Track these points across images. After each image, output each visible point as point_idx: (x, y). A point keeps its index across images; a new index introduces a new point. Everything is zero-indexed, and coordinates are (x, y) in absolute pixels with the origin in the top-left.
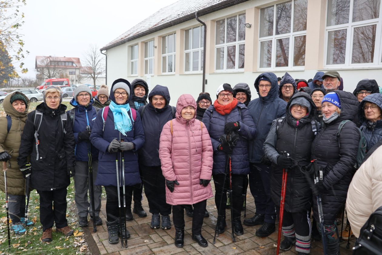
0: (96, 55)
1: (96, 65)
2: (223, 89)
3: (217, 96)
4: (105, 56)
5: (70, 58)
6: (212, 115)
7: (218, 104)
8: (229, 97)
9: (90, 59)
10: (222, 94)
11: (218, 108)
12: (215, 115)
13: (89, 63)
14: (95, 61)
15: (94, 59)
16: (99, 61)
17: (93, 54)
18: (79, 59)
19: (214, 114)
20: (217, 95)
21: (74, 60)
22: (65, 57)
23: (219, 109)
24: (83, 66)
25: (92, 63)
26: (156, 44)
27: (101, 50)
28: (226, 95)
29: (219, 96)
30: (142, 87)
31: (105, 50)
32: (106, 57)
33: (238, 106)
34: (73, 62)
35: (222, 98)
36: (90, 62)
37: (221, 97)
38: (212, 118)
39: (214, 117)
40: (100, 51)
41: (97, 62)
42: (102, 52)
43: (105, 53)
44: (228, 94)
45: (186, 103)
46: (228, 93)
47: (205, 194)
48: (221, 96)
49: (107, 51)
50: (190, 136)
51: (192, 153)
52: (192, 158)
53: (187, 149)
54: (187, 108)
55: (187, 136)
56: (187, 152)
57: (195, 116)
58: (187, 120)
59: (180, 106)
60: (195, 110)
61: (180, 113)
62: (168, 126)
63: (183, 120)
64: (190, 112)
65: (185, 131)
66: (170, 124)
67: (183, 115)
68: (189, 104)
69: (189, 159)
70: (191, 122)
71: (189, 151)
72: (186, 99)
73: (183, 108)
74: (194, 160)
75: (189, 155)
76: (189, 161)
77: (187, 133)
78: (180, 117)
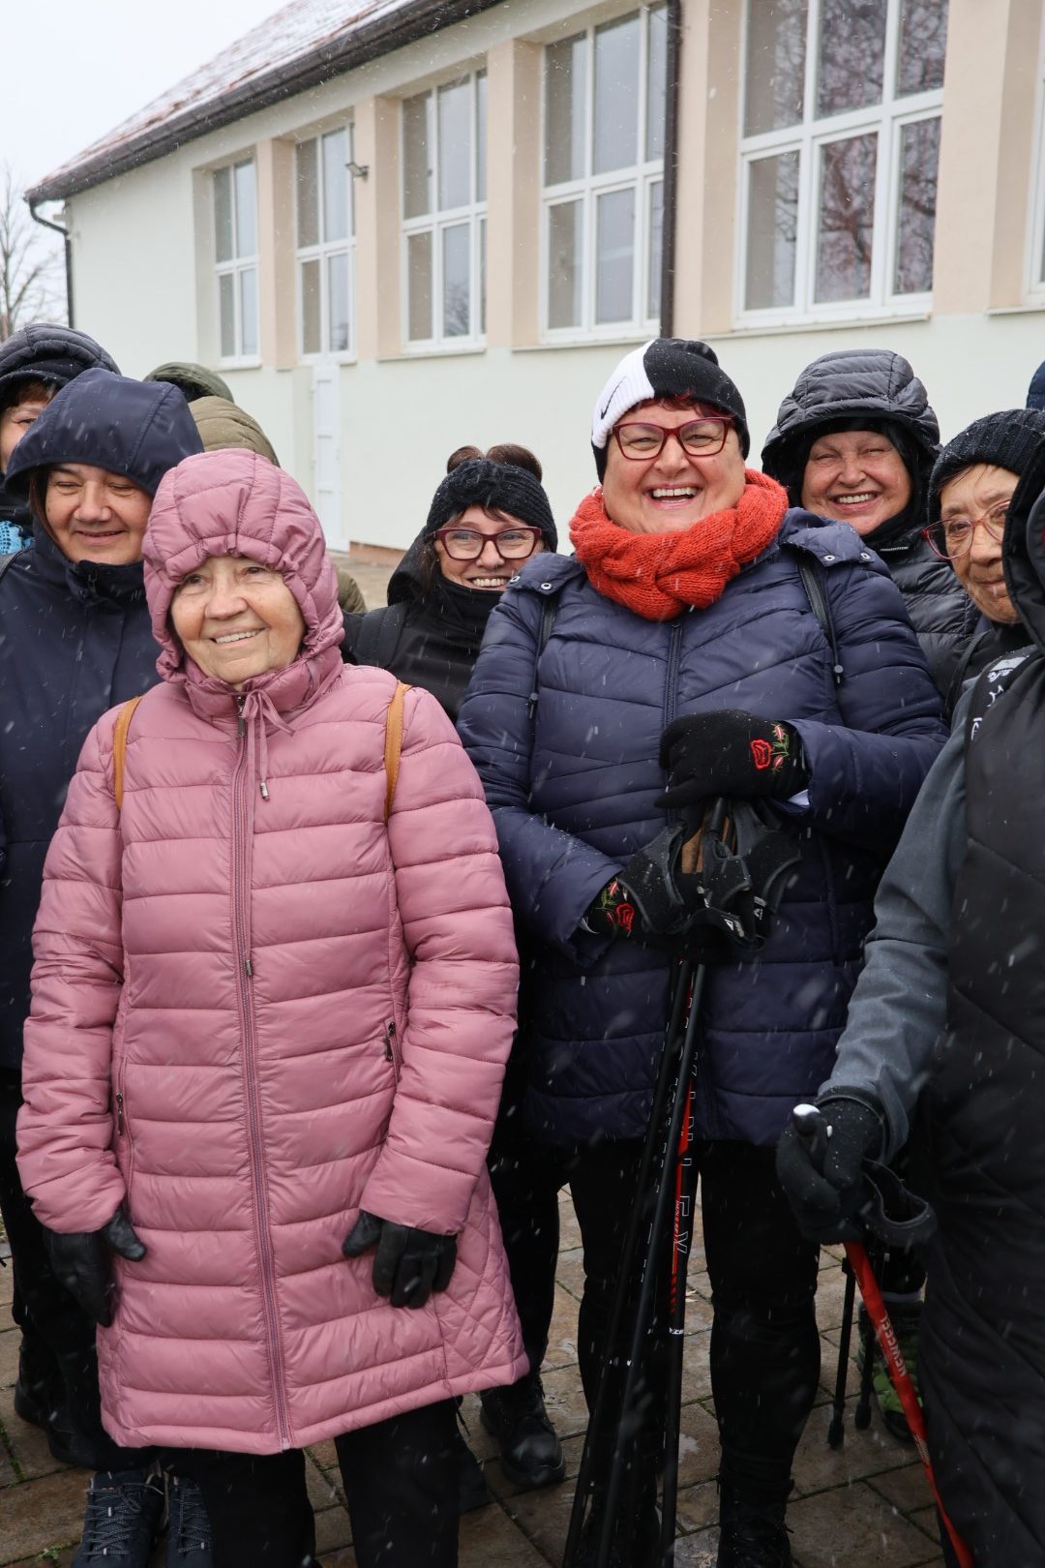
0: (12, 236)
1: (19, 299)
2: (648, 391)
3: (601, 456)
4: (60, 238)
6: (548, 621)
7: (608, 527)
8: (705, 455)
10: (641, 434)
11: (610, 561)
12: (581, 617)
16: (34, 275)
19: (566, 613)
20: (600, 445)
23: (621, 567)
26: (366, 155)
27: (34, 200)
28: (672, 443)
29: (615, 454)
31: (54, 198)
32: (68, 244)
33: (792, 540)
35: (646, 464)
37: (628, 462)
38: (553, 646)
39: (566, 639)
40: (26, 207)
42: (38, 210)
43: (56, 217)
44: (692, 426)
45: (184, 538)
46: (689, 416)
47: (407, 1353)
48: (630, 452)
49: (67, 205)
50: (250, 831)
51: (264, 980)
52: (265, 1029)
53: (216, 949)
54: (211, 580)
55: (219, 830)
56: (211, 970)
57: (306, 638)
58: (228, 686)
59: (157, 572)
60: (287, 586)
61: (161, 633)
62: (92, 749)
63: (203, 689)
64: (241, 606)
65: (212, 781)
66: (114, 728)
67: (197, 649)
68: (210, 537)
69: (233, 1033)
70: (265, 697)
71: (230, 964)
72: (182, 497)
73: (175, 591)
74: (281, 1045)
75: (233, 1000)
76: (234, 1058)
77: (224, 802)
78: (175, 665)
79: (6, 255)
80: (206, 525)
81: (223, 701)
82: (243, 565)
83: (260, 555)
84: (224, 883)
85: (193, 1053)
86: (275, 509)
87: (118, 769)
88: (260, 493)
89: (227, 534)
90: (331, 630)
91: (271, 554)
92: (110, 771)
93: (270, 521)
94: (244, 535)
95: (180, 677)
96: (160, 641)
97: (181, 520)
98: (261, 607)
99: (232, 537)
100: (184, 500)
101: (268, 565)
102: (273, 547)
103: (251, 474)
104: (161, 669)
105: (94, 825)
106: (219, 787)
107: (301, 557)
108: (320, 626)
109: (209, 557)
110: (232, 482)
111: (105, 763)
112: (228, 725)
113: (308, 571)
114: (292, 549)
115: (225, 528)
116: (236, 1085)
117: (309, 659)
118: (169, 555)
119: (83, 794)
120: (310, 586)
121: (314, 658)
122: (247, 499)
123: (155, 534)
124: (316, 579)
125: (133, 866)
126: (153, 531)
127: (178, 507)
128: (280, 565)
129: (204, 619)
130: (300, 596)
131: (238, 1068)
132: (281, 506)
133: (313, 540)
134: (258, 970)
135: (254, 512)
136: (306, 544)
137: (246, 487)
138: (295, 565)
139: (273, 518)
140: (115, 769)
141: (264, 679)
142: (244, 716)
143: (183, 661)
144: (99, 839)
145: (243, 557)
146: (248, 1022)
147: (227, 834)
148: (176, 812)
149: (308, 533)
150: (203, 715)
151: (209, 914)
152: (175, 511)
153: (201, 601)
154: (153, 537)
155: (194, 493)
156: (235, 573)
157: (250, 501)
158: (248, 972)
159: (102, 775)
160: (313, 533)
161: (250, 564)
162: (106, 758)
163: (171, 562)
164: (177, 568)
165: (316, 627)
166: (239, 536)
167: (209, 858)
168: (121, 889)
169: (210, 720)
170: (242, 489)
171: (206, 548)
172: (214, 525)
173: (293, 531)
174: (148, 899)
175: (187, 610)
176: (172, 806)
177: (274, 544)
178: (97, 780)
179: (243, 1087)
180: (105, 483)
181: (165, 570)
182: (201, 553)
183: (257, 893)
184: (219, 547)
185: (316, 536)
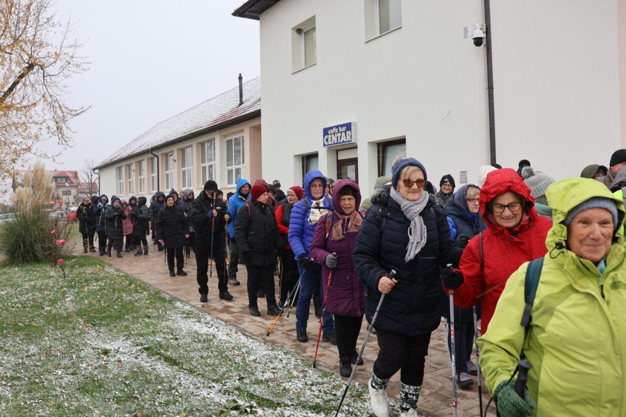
4: (98, 176)
14: (91, 179)
21: (70, 175)
24: (82, 181)
27: (94, 170)
31: (98, 169)
42: (95, 171)
49: (100, 170)
79: (91, 176)
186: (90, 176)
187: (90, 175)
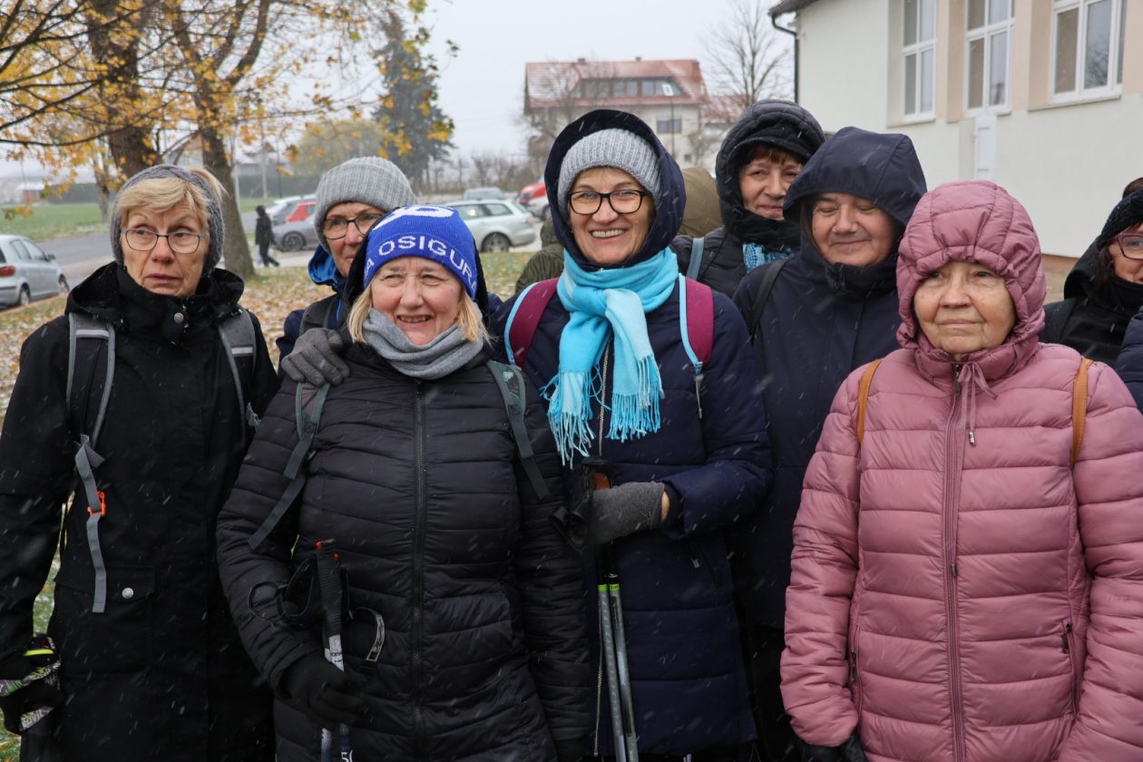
0: (758, 39)
1: (761, 82)
4: (791, 39)
5: (661, 63)
9: (731, 58)
13: (727, 77)
14: (752, 67)
15: (748, 57)
16: (772, 66)
17: (745, 36)
18: (695, 65)
21: (677, 71)
22: (638, 59)
25: (740, 78)
27: (775, 14)
30: (782, 155)
31: (789, 11)
32: (797, 42)
34: (671, 79)
36: (731, 73)
40: (769, 19)
41: (763, 69)
42: (777, 21)
43: (790, 24)
45: (933, 244)
49: (798, 16)
50: (960, 467)
51: (965, 580)
52: (964, 617)
53: (929, 554)
54: (948, 277)
55: (934, 464)
56: (925, 569)
57: (1016, 327)
58: (950, 356)
59: (908, 267)
60: (1007, 289)
61: (906, 311)
62: (843, 397)
63: (928, 356)
64: (967, 300)
65: (931, 427)
66: (859, 383)
67: (930, 329)
68: (954, 245)
69: (941, 618)
70: (978, 367)
71: (939, 566)
72: (936, 214)
73: (921, 283)
74: (977, 631)
75: (940, 592)
76: (941, 636)
77: (940, 444)
78: (911, 335)
79: (754, 54)
80: (952, 236)
81: (943, 366)
82: (974, 269)
83: (991, 263)
84: (936, 504)
85: (909, 628)
86: (1007, 229)
87: (860, 412)
88: (997, 217)
89: (967, 244)
90: (1037, 323)
91: (999, 263)
92: (855, 414)
93: (1002, 238)
94: (981, 247)
95: (913, 345)
96: (904, 317)
97: (934, 231)
98: (983, 305)
99: (971, 248)
100: (938, 217)
101: (996, 272)
102: (1001, 258)
103: (992, 201)
104: (900, 337)
105: (840, 452)
106: (936, 433)
107: (1021, 268)
108: (1028, 320)
109: (951, 261)
110: (977, 206)
111: (852, 408)
112: (946, 385)
113: (1025, 278)
114: (1016, 261)
115: (966, 239)
116: (942, 657)
117: (1016, 343)
118: (920, 255)
119: (835, 428)
120: (1025, 290)
121: (1020, 343)
122: (987, 220)
123: (912, 240)
124: (1030, 284)
125: (868, 486)
126: (910, 237)
127: (932, 221)
128: (1006, 271)
129: (939, 306)
130: (1015, 297)
131: (944, 644)
132: (1011, 228)
133: (1033, 255)
134: (961, 572)
135: (990, 230)
136: (1027, 258)
137: (988, 211)
138: (1016, 273)
139: (1005, 236)
140: (858, 413)
141: (979, 354)
142: (959, 380)
143: (918, 333)
144: (844, 463)
145: (977, 263)
146: (952, 611)
147: (940, 468)
148: (902, 449)
149: (1029, 249)
150: (927, 376)
151: (923, 526)
152: (930, 223)
153: (939, 293)
154: (909, 241)
155: (946, 212)
156: (968, 274)
157: (989, 222)
158: (953, 573)
159: (849, 417)
160: (1033, 249)
161: (980, 269)
162: (852, 404)
163: (921, 261)
164: (925, 266)
165: (1026, 321)
166: (977, 248)
167: (925, 485)
168: (859, 501)
169: (931, 379)
170: (984, 213)
171: (950, 254)
172: (958, 237)
173: (1018, 247)
174: (878, 512)
175: (927, 299)
176: (898, 444)
177: (1003, 256)
178: (845, 420)
179: (947, 659)
180: (855, 206)
181: (915, 266)
182: (946, 257)
183: (964, 515)
184: (960, 254)
185: (1035, 252)
186: (749, 58)
187: (748, 51)
